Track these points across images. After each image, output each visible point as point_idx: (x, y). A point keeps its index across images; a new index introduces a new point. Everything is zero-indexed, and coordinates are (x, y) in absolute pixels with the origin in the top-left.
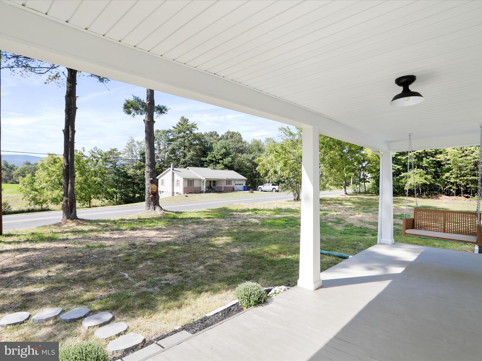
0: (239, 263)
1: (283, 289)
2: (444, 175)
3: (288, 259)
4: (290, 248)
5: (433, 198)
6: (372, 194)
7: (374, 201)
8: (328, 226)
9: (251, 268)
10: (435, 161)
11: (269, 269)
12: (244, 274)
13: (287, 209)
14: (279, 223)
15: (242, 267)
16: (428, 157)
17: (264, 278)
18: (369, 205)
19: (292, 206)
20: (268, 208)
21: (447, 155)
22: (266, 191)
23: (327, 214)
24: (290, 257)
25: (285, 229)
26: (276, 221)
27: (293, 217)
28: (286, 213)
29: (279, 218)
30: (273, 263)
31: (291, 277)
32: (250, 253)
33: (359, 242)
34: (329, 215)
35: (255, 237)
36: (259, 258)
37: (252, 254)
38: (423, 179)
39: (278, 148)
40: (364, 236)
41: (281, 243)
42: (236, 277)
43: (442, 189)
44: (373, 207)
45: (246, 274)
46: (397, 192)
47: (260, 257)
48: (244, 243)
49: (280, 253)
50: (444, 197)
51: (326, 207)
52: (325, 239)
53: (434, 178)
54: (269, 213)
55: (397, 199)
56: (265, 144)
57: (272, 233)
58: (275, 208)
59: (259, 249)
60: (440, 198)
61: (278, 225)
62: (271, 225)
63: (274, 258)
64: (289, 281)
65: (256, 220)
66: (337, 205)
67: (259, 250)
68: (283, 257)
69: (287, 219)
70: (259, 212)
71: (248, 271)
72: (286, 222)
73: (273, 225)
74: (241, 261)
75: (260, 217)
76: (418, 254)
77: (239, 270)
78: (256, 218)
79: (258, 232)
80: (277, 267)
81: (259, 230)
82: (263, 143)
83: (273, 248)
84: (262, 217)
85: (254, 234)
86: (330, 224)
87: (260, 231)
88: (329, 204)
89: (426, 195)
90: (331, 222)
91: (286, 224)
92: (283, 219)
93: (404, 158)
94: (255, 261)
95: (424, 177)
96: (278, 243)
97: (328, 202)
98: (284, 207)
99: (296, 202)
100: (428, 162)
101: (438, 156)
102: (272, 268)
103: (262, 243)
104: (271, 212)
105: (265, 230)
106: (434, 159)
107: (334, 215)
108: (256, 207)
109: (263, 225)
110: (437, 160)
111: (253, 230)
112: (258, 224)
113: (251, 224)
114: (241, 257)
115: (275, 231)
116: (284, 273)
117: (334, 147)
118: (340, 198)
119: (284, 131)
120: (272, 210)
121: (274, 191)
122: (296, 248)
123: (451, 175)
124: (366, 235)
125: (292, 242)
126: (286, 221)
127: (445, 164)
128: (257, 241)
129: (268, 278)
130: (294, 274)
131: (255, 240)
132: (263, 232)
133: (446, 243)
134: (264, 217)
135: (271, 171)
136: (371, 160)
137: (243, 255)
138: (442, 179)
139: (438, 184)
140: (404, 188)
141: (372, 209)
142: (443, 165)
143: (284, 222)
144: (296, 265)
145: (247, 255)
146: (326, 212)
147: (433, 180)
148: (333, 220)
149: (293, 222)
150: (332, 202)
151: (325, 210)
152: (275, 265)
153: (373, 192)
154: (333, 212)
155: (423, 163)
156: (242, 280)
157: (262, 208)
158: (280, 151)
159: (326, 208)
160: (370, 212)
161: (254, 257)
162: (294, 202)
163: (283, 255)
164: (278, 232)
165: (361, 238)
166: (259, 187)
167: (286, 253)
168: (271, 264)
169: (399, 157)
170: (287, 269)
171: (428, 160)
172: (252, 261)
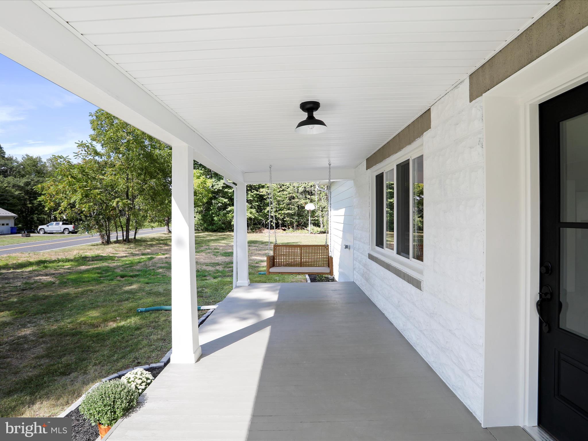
0: (40, 350)
1: (139, 373)
2: (266, 208)
3: (122, 327)
4: (119, 311)
5: (257, 233)
6: (198, 230)
7: (202, 239)
8: (159, 274)
9: (65, 354)
10: (258, 194)
11: (97, 349)
12: (56, 367)
13: (96, 257)
14: (88, 277)
15: (47, 356)
16: (253, 191)
17: (95, 365)
18: (199, 243)
19: (102, 252)
20: (64, 258)
21: (268, 189)
22: (52, 233)
23: (154, 258)
24: (123, 323)
25: (102, 285)
26: (84, 276)
27: (108, 267)
28: (95, 262)
29: (87, 271)
30: (101, 338)
31: (137, 351)
32: (55, 330)
33: (204, 289)
34: (155, 259)
35: (56, 304)
36: (73, 335)
37: (58, 331)
38: (249, 213)
39: (75, 172)
40: (206, 280)
41: (103, 306)
42: (40, 376)
43: (264, 222)
44: (203, 245)
45: (60, 365)
46: (224, 227)
47: (75, 333)
48: (39, 316)
49: (106, 321)
50: (266, 231)
51: (149, 249)
52: (162, 291)
53: (257, 212)
54: (68, 265)
55: (225, 235)
56: (48, 164)
57: (82, 293)
58: (77, 256)
59: (69, 321)
60: (263, 232)
61: (89, 281)
62: (76, 282)
63: (100, 330)
64: (137, 358)
65: (48, 277)
66: (161, 245)
67: (69, 323)
68: (113, 325)
69: (99, 271)
70: (51, 265)
71: (63, 360)
72: (99, 275)
73: (80, 281)
74: (42, 348)
75: (54, 272)
76: (278, 292)
77: (42, 362)
78: (47, 275)
79: (58, 295)
80: (108, 342)
81: (59, 293)
82: (45, 163)
83: (93, 315)
84: (57, 272)
85: (52, 300)
86: (161, 270)
87: (62, 292)
88: (152, 245)
89: (251, 229)
90: (161, 268)
91: (100, 277)
92: (93, 271)
93: (230, 191)
94: (67, 342)
95: (249, 211)
96: (98, 306)
97: (149, 243)
98: (89, 254)
99: (106, 246)
100: (253, 196)
101: (261, 190)
102: (102, 346)
103: (71, 311)
104: (71, 263)
105: (71, 290)
106: (258, 193)
107: (162, 259)
108: (42, 258)
109: (64, 284)
110: (260, 194)
111: (47, 294)
112: (54, 283)
113: (42, 286)
114: (41, 340)
115: (87, 290)
116: (125, 347)
117: (156, 174)
118: (162, 237)
119: (86, 148)
120: (72, 260)
121: (66, 232)
122: (127, 309)
123: (272, 209)
124: (208, 278)
125: (118, 302)
126: (98, 273)
127: (267, 198)
128: (62, 310)
129: (101, 362)
130: (141, 347)
131: (57, 308)
132: (68, 294)
133: (283, 276)
134: (62, 271)
135: (64, 204)
136: (197, 192)
137: (42, 337)
138: (265, 213)
139: (261, 218)
140: (231, 222)
141: (202, 248)
142: (265, 199)
143: (96, 275)
144: (138, 332)
145: (50, 336)
146: (152, 256)
147: (257, 213)
148: (163, 265)
149: (110, 273)
150: (154, 243)
151: (148, 254)
152: (104, 340)
153: (199, 228)
154: (160, 255)
155: (249, 197)
156: (56, 378)
157: (54, 258)
158: (80, 176)
159: (149, 251)
160: (202, 251)
161: (65, 336)
162: (103, 246)
163: (111, 323)
164: (92, 291)
165: (204, 283)
166: (40, 227)
167: (115, 319)
168: (98, 340)
169: (226, 190)
170: (127, 341)
171: (252, 194)
172: (64, 343)
